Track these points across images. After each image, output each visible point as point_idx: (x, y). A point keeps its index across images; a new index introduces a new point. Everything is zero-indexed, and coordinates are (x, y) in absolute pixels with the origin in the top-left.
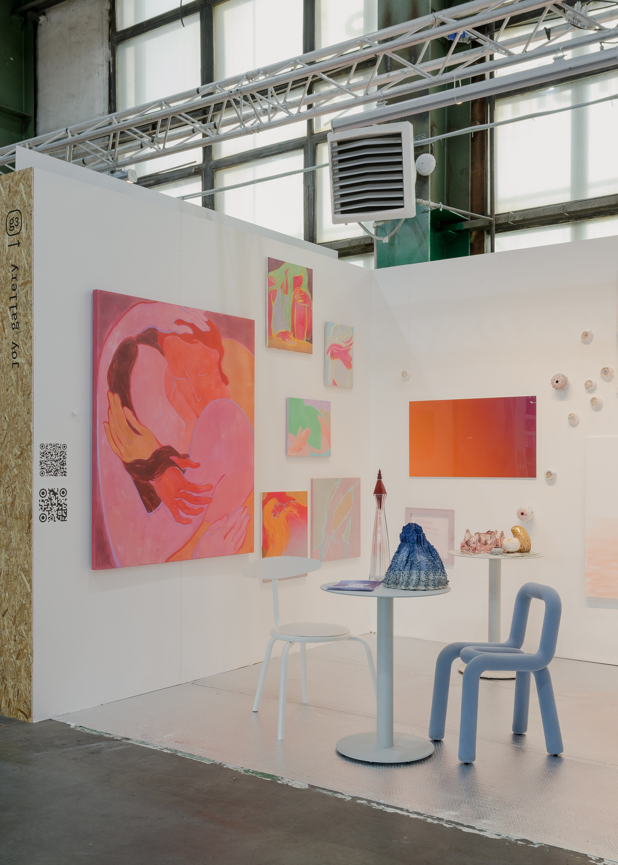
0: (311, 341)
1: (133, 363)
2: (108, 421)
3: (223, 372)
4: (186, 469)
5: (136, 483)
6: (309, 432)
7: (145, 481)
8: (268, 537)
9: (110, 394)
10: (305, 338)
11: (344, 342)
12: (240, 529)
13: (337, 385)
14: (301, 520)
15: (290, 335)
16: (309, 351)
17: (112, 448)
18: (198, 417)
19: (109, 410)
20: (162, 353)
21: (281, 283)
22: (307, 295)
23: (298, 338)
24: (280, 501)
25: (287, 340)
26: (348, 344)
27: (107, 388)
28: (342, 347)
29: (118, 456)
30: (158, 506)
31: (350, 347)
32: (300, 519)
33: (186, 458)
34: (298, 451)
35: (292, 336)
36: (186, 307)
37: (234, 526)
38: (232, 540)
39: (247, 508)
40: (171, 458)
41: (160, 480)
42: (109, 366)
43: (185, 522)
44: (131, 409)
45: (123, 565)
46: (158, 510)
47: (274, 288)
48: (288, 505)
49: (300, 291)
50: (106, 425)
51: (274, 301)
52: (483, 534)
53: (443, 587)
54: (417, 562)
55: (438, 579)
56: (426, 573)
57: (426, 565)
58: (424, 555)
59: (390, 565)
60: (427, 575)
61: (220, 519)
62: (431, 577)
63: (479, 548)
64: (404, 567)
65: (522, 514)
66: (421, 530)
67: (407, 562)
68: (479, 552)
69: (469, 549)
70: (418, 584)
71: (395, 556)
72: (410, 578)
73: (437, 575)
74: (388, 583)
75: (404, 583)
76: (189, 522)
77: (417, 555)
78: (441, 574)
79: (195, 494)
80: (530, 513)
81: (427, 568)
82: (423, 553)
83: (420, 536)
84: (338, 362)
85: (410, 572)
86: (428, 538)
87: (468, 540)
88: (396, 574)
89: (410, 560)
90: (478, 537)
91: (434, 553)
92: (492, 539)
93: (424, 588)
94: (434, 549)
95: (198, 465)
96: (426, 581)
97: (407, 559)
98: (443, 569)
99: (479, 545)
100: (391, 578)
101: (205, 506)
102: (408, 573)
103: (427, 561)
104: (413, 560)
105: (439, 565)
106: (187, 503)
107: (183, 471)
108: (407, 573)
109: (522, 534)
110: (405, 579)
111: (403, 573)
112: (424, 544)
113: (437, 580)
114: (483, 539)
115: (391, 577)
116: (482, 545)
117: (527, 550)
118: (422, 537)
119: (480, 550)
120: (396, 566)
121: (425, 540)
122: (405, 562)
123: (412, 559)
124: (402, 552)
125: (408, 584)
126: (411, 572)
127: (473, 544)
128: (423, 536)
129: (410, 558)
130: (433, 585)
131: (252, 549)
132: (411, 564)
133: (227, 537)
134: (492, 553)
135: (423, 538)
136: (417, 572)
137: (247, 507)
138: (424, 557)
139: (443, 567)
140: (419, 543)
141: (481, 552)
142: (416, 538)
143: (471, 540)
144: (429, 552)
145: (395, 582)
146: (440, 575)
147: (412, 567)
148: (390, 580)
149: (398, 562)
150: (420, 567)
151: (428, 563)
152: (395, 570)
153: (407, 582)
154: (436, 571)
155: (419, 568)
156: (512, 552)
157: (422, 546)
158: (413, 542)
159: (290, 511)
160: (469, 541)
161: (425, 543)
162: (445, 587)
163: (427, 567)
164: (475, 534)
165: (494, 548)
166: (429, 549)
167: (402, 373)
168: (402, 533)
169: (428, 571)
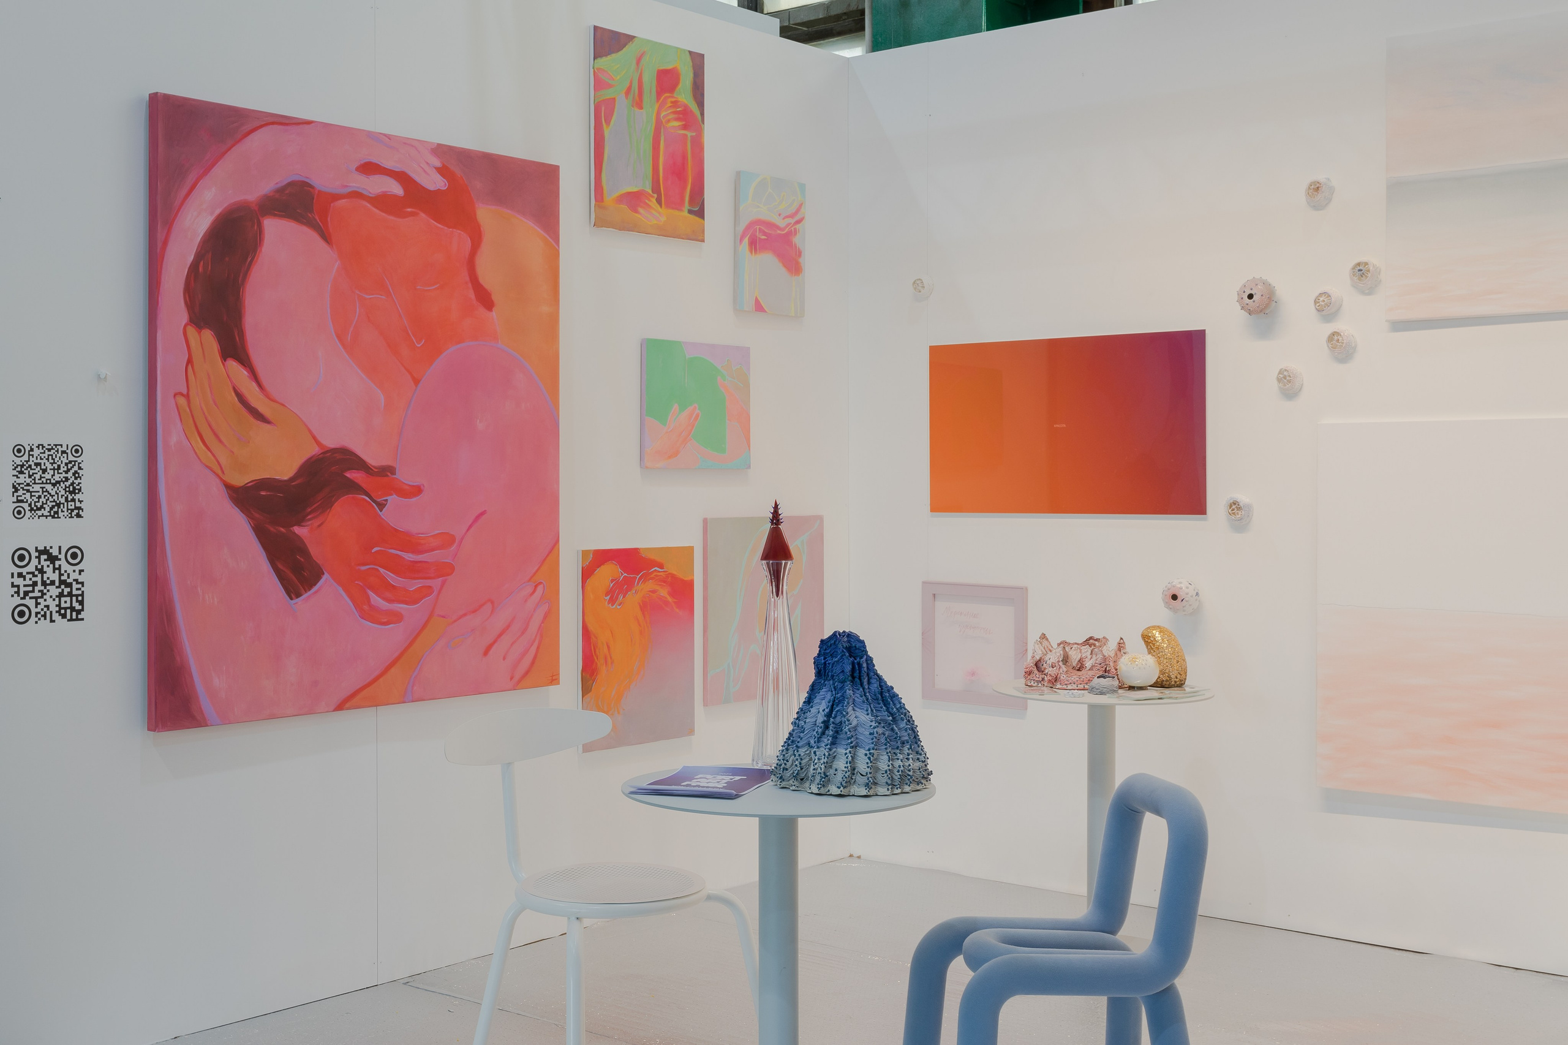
0: (700, 213)
1: (249, 259)
2: (185, 392)
3: (481, 281)
4: (386, 500)
5: (260, 532)
6: (698, 416)
7: (283, 527)
8: (597, 651)
9: (192, 331)
10: (687, 206)
11: (782, 216)
12: (523, 633)
13: (766, 312)
14: (677, 610)
15: (649, 200)
16: (698, 236)
17: (196, 453)
18: (417, 382)
19: (190, 367)
20: (326, 238)
21: (627, 84)
22: (691, 111)
23: (668, 206)
24: (625, 567)
25: (641, 210)
26: (792, 221)
27: (184, 317)
28: (778, 227)
29: (214, 472)
30: (315, 585)
31: (797, 226)
32: (675, 608)
33: (387, 476)
34: (670, 457)
35: (653, 202)
36: (385, 135)
37: (508, 627)
38: (504, 659)
39: (542, 586)
40: (348, 475)
41: (319, 526)
42: (188, 266)
43: (385, 620)
44: (245, 366)
45: (226, 719)
46: (316, 592)
47: (608, 94)
48: (645, 578)
49: (672, 102)
50: (182, 401)
51: (608, 122)
52: (1076, 646)
53: (914, 786)
54: (847, 728)
55: (902, 768)
56: (870, 754)
57: (871, 734)
58: (867, 711)
59: (790, 733)
60: (872, 759)
61: (475, 611)
62: (883, 764)
63: (1063, 677)
64: (818, 738)
65: (1175, 597)
66: (862, 649)
67: (827, 727)
68: (1065, 687)
69: (1043, 679)
70: (849, 781)
71: (802, 710)
72: (831, 767)
73: (898, 759)
74: (781, 778)
75: (818, 778)
76: (397, 618)
77: (850, 708)
78: (911, 756)
79: (409, 557)
80: (1192, 596)
81: (872, 743)
82: (865, 706)
83: (860, 665)
84: (768, 260)
85: (831, 753)
86: (880, 668)
87: (1041, 658)
88: (799, 755)
89: (833, 723)
90: (1062, 652)
91: (894, 705)
92: (1094, 656)
93: (864, 792)
94: (895, 696)
95: (417, 490)
96: (870, 773)
97: (825, 719)
98: (916, 743)
99: (1065, 670)
100: (789, 764)
101: (436, 583)
102: (827, 754)
103: (873, 724)
104: (841, 722)
105: (906, 734)
106: (390, 577)
107: (378, 504)
108: (824, 755)
109: (1165, 645)
110: (819, 770)
111: (815, 753)
112: (869, 683)
113: (898, 771)
114: (1075, 656)
115: (790, 761)
116: (1072, 671)
117: (1176, 682)
118: (865, 665)
119: (1066, 683)
120: (802, 735)
121: (872, 674)
122: (821, 728)
123: (838, 720)
124: (815, 702)
125: (825, 780)
126: (835, 752)
127: (1051, 669)
128: (867, 664)
129: (835, 717)
130: (887, 783)
131: (554, 678)
132: (837, 732)
133: (491, 652)
134: (1092, 690)
135: (868, 668)
136: (848, 751)
137: (540, 583)
138: (868, 714)
139: (915, 737)
140: (857, 680)
141: (1069, 687)
142: (848, 668)
143: (1047, 658)
144: (883, 701)
145: (797, 774)
146: (908, 759)
147: (837, 738)
148: (787, 769)
149: (807, 727)
150: (857, 738)
151: (875, 730)
152: (799, 745)
153: (823, 776)
154: (898, 748)
155: (851, 743)
156: (1141, 688)
157: (864, 689)
158: (841, 677)
159: (650, 591)
160: (1042, 661)
161: (873, 681)
162: (919, 787)
163: (872, 739)
164: (1059, 645)
165: (1098, 677)
166: (881, 693)
167: (914, 283)
168: (819, 655)
169: (873, 749)
